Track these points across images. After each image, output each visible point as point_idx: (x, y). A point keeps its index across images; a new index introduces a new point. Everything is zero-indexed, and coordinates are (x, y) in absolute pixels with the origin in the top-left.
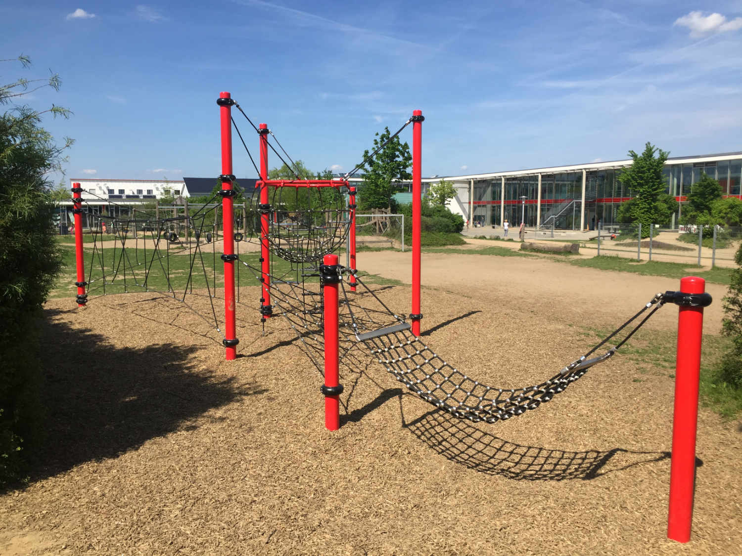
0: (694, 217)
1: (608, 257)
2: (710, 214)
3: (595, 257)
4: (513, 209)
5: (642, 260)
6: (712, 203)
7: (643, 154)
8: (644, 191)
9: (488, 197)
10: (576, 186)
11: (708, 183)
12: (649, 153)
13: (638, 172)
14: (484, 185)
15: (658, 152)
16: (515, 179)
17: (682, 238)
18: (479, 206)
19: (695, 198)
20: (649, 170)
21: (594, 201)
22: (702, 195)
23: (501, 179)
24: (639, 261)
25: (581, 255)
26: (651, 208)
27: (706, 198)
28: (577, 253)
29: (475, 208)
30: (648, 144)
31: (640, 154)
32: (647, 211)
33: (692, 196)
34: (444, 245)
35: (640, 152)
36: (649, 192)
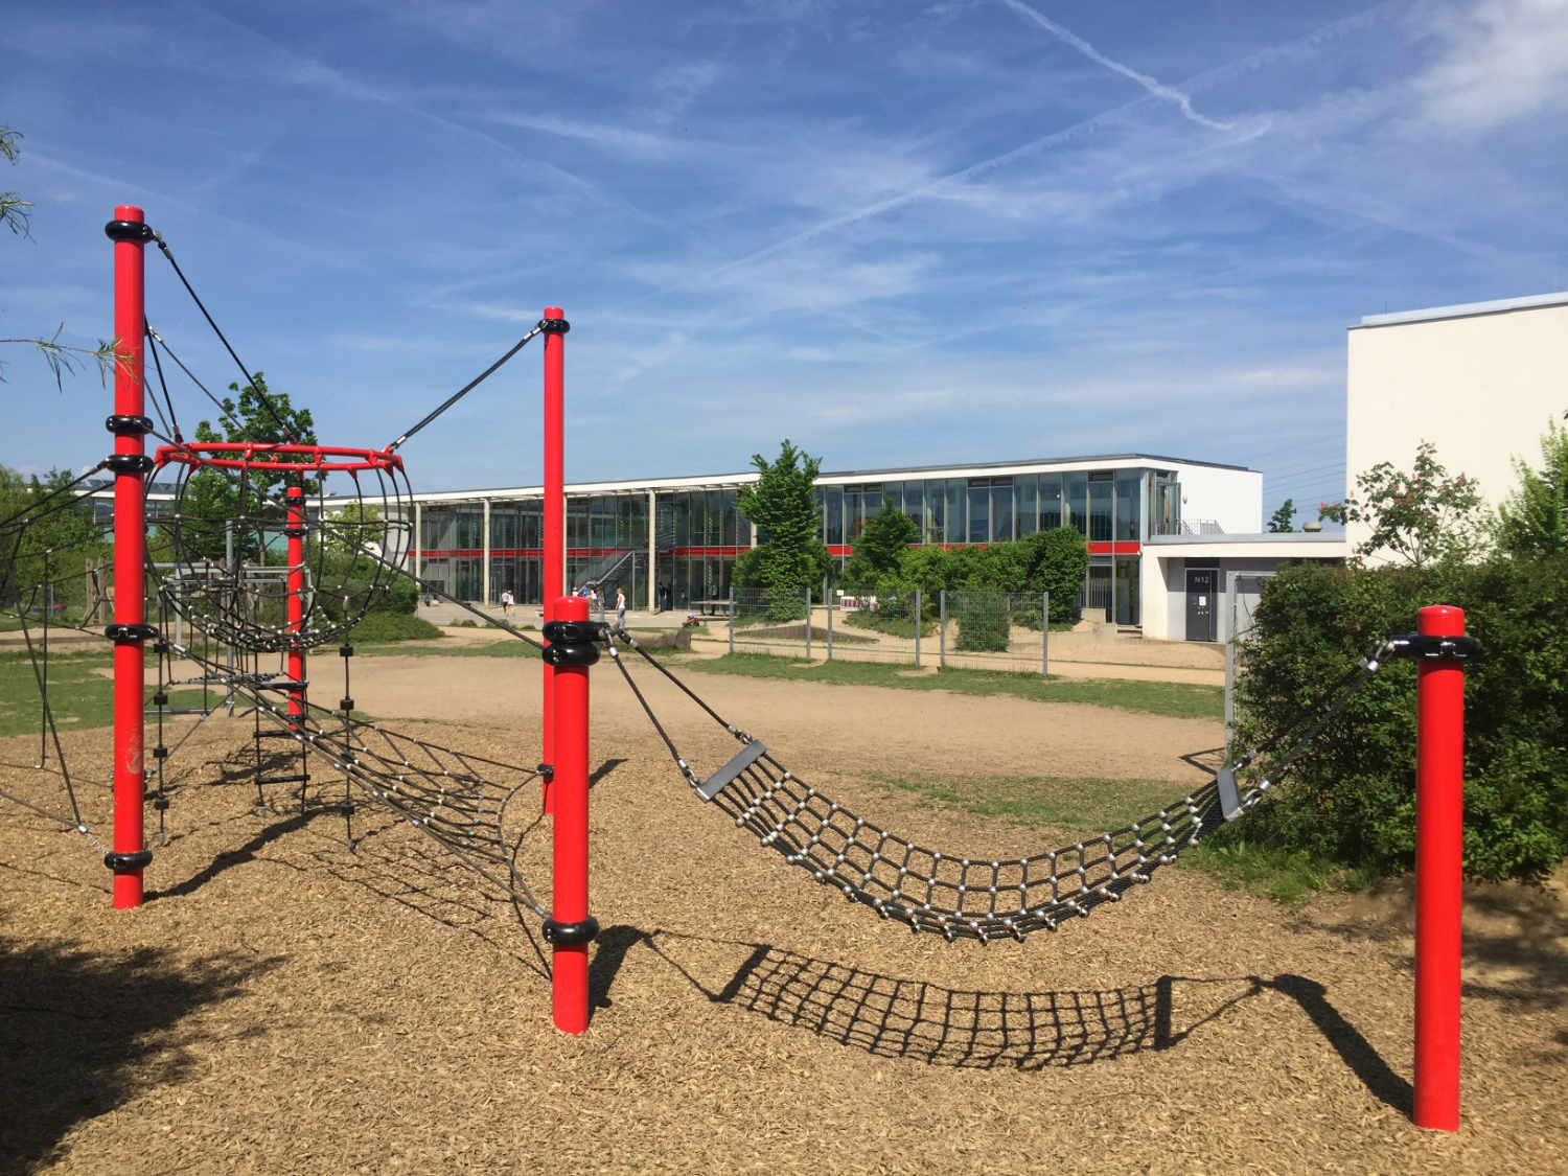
0: (872, 581)
1: (751, 655)
2: (899, 574)
3: (725, 656)
4: (507, 567)
5: (815, 660)
6: (901, 555)
7: (777, 463)
8: (783, 531)
9: (449, 541)
10: (634, 523)
11: (894, 518)
12: (788, 461)
13: (772, 496)
14: (442, 517)
15: (801, 458)
16: (510, 504)
17: (852, 620)
18: (431, 561)
19: (873, 544)
20: (790, 491)
21: (671, 552)
22: (884, 539)
23: (481, 506)
24: (809, 661)
25: (696, 652)
26: (796, 564)
27: (891, 546)
28: (688, 650)
29: (424, 565)
30: (786, 444)
31: (771, 462)
32: (790, 570)
33: (867, 541)
34: (397, 639)
35: (772, 458)
36: (792, 533)
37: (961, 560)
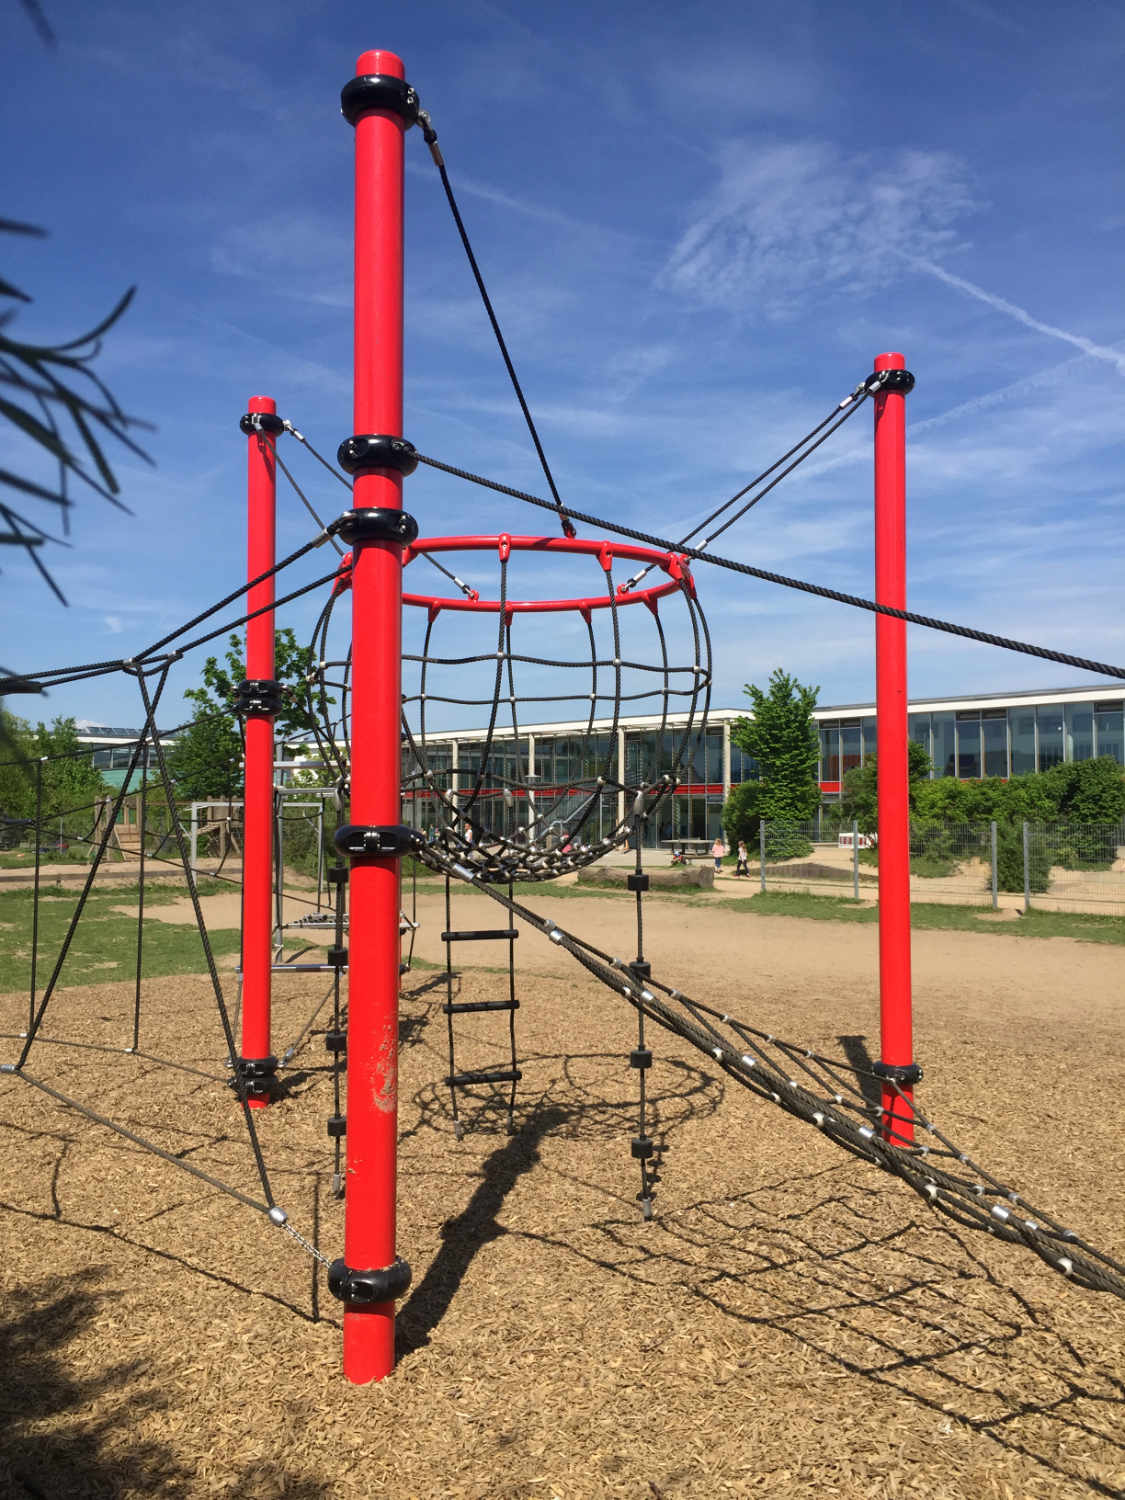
7: (772, 693)
8: (783, 764)
12: (783, 689)
13: (770, 727)
15: (796, 688)
20: (789, 723)
30: (778, 673)
31: (766, 692)
35: (766, 688)
37: (984, 794)
